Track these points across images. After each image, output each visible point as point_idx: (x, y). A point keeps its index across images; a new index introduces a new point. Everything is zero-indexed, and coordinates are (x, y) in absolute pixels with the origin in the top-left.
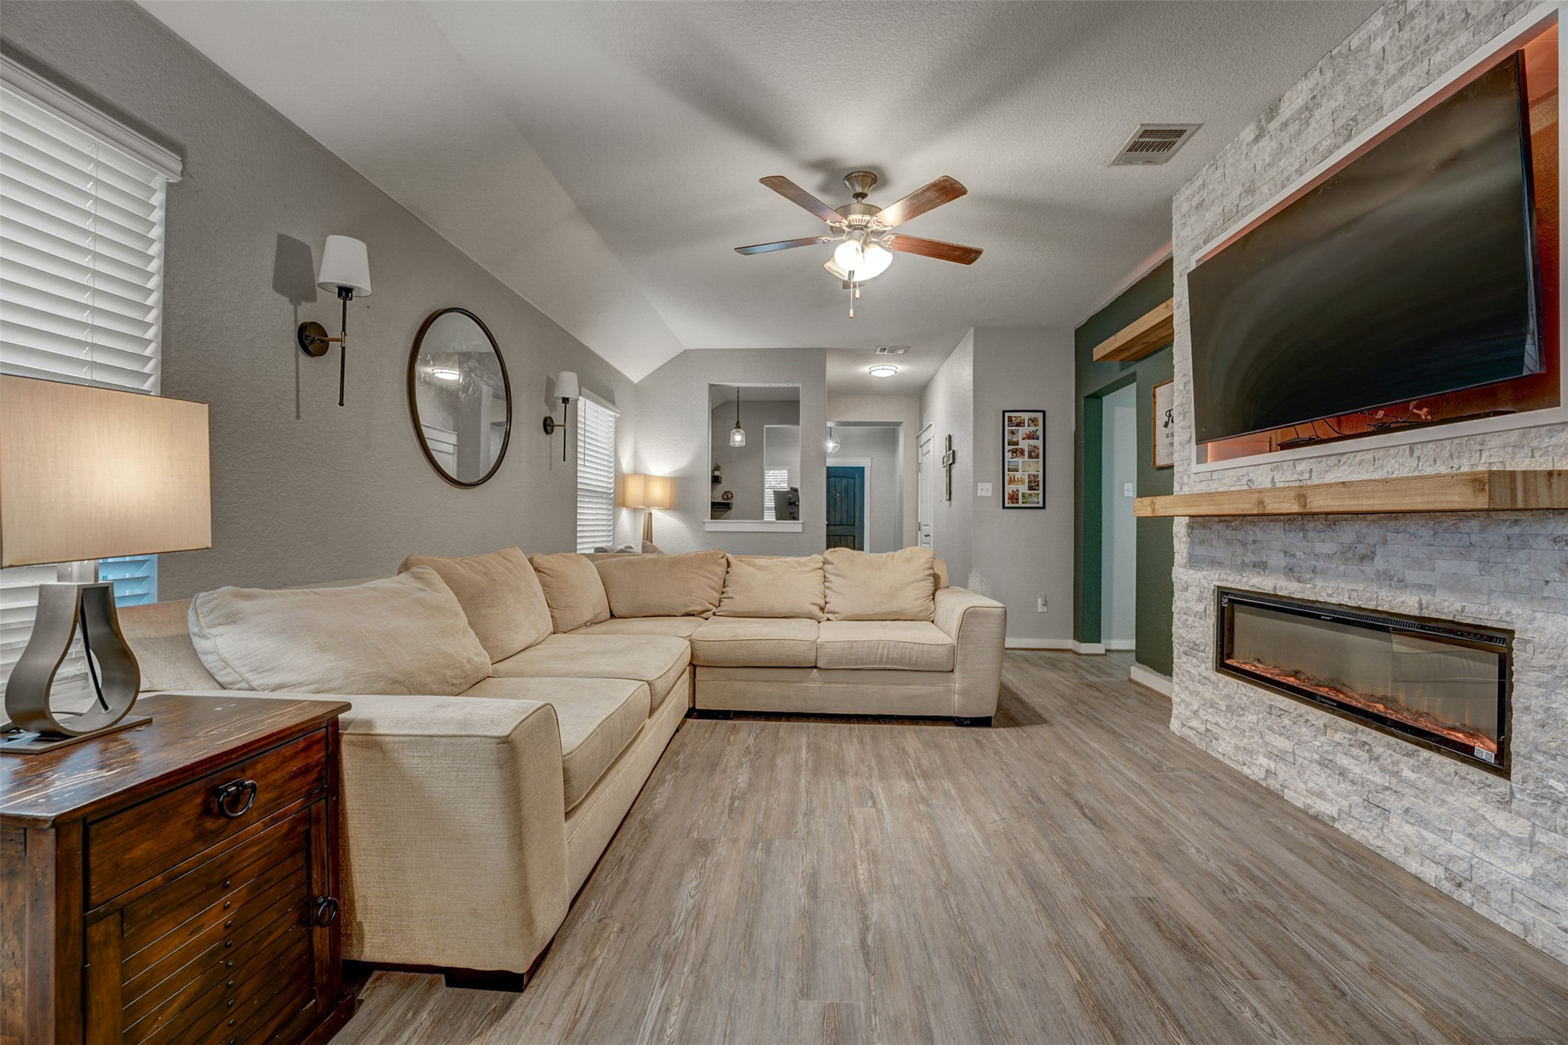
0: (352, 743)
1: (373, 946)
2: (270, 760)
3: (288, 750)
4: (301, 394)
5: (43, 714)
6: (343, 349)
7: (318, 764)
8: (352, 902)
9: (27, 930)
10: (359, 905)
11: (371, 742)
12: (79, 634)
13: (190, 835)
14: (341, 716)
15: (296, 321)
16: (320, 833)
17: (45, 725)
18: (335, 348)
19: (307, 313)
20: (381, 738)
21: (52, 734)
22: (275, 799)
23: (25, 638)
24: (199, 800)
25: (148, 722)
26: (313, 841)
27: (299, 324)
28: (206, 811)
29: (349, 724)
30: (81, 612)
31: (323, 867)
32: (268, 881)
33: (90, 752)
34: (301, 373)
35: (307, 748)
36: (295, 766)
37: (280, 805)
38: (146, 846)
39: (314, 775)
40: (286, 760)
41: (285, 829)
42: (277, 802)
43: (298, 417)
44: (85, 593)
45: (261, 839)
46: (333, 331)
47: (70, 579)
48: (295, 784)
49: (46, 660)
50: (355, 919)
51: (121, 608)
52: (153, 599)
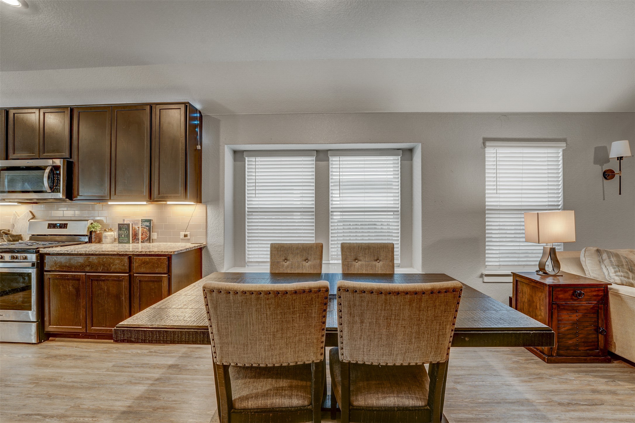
0: (611, 294)
1: (619, 350)
2: (588, 290)
3: (593, 289)
4: (605, 192)
5: (544, 269)
6: (620, 177)
7: (601, 295)
8: (612, 336)
9: (544, 301)
10: (614, 337)
11: (617, 294)
12: (550, 256)
13: (570, 298)
14: (609, 286)
15: (602, 171)
16: (601, 312)
17: (544, 271)
18: (617, 177)
19: (606, 167)
20: (621, 295)
21: (545, 273)
22: (589, 299)
23: (541, 255)
24: (572, 292)
25: (562, 276)
26: (599, 313)
27: (603, 171)
28: (573, 294)
29: (611, 289)
30: (550, 253)
31: (602, 320)
32: (587, 316)
33: (551, 278)
34: (605, 186)
35: (598, 291)
36: (595, 293)
37: (590, 301)
38: (562, 295)
39: (600, 298)
40: (592, 291)
41: (592, 306)
42: (590, 300)
43: (604, 199)
44: (551, 249)
45: (585, 306)
46: (617, 171)
47: (548, 246)
48: (595, 298)
49: (545, 260)
50: (613, 341)
51: (558, 252)
52: (562, 250)
